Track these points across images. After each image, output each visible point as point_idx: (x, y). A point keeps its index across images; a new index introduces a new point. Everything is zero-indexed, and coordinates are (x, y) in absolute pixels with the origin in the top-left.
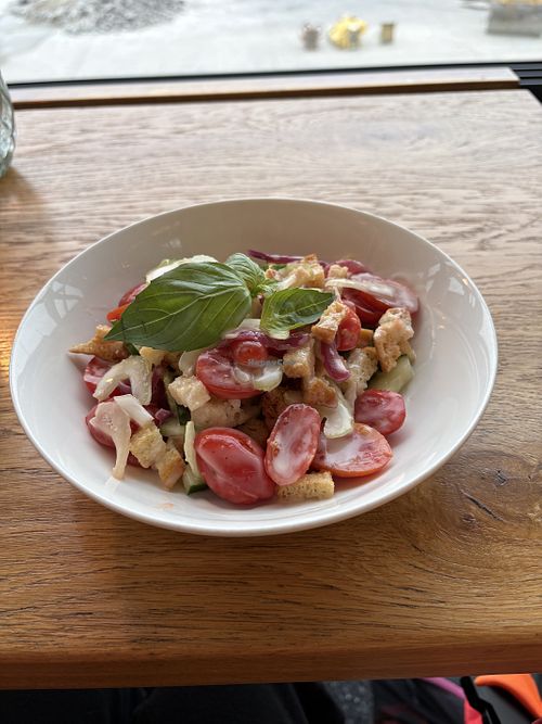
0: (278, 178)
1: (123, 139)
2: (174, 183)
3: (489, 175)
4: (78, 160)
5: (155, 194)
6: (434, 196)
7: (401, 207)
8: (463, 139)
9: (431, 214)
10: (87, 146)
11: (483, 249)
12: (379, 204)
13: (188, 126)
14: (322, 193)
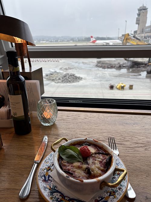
0: (105, 130)
1: (75, 119)
2: (85, 129)
3: (148, 134)
4: (67, 122)
5: (81, 131)
6: (136, 138)
7: (129, 139)
8: (143, 126)
9: (135, 141)
10: (68, 120)
11: (146, 150)
12: (125, 138)
13: (87, 117)
14: (113, 135)
